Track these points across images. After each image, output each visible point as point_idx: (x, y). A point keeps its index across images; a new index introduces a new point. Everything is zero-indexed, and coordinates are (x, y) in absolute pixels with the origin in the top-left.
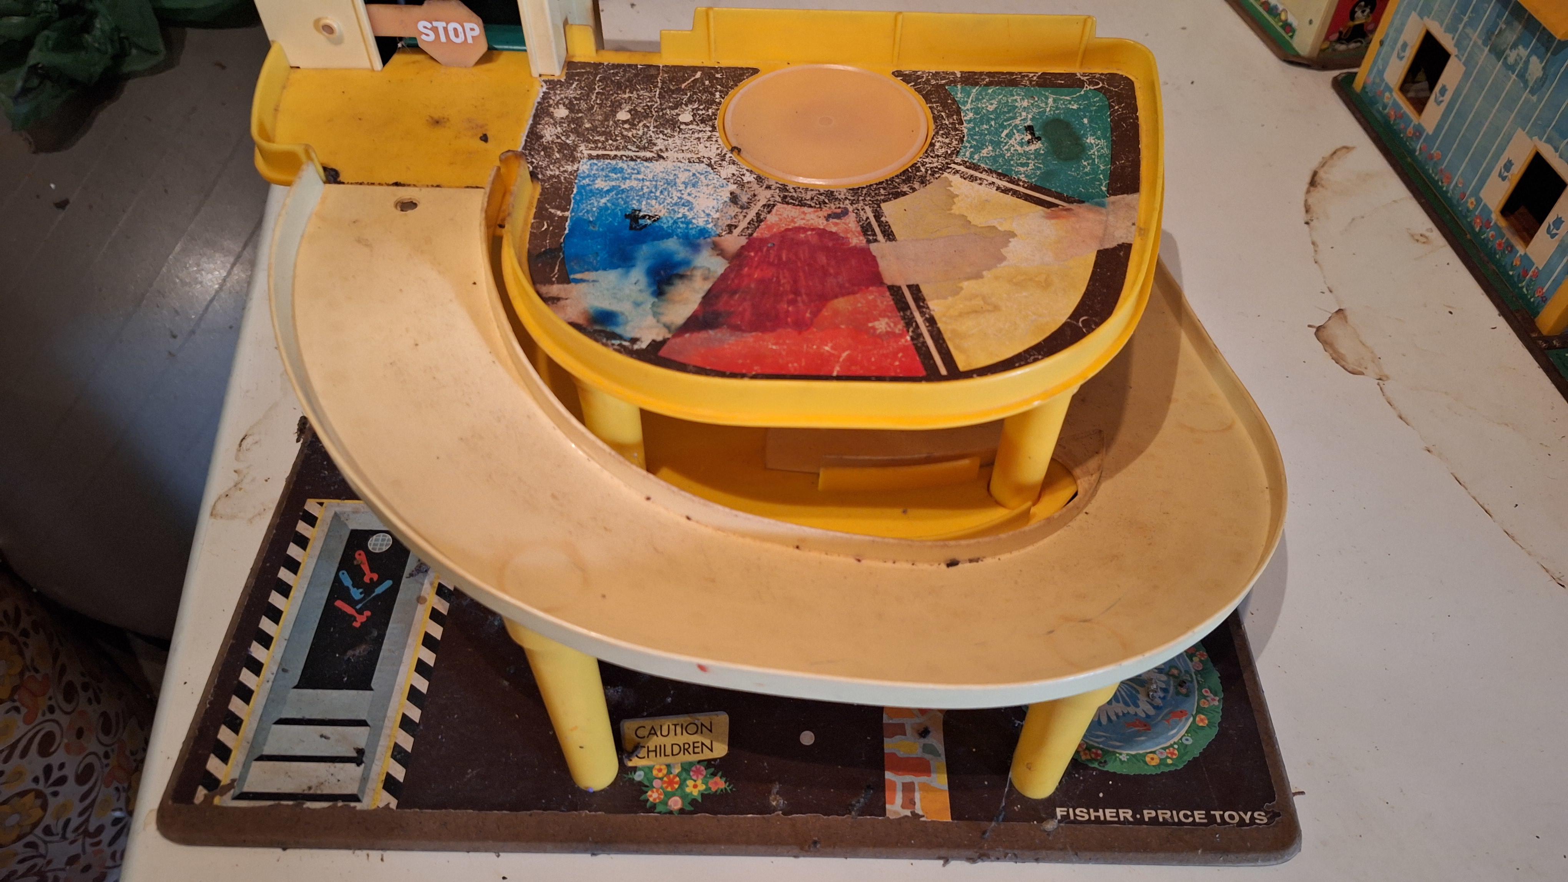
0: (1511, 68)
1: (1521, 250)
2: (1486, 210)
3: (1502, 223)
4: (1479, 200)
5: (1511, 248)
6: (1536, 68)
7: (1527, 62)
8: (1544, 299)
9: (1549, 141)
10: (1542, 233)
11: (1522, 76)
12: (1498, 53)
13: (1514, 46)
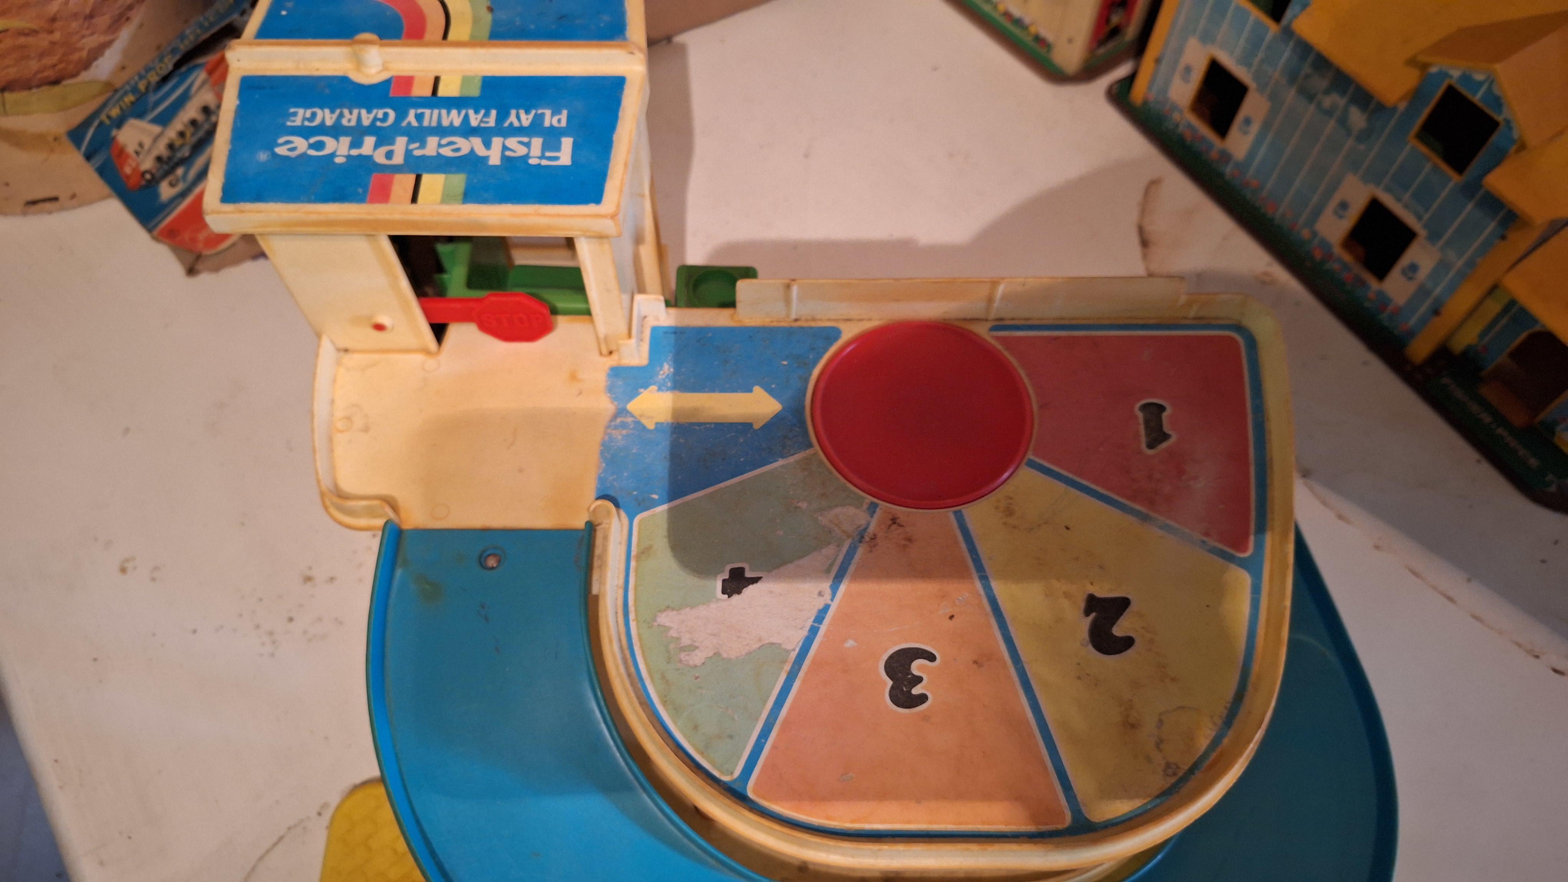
0: (1329, 113)
1: (1374, 284)
2: (1325, 245)
3: (1347, 258)
4: (1314, 234)
5: (1363, 283)
6: (1357, 118)
7: (1345, 112)
8: (1411, 334)
9: (1388, 190)
10: (1396, 273)
11: (1343, 121)
12: (1310, 96)
13: (1327, 92)
